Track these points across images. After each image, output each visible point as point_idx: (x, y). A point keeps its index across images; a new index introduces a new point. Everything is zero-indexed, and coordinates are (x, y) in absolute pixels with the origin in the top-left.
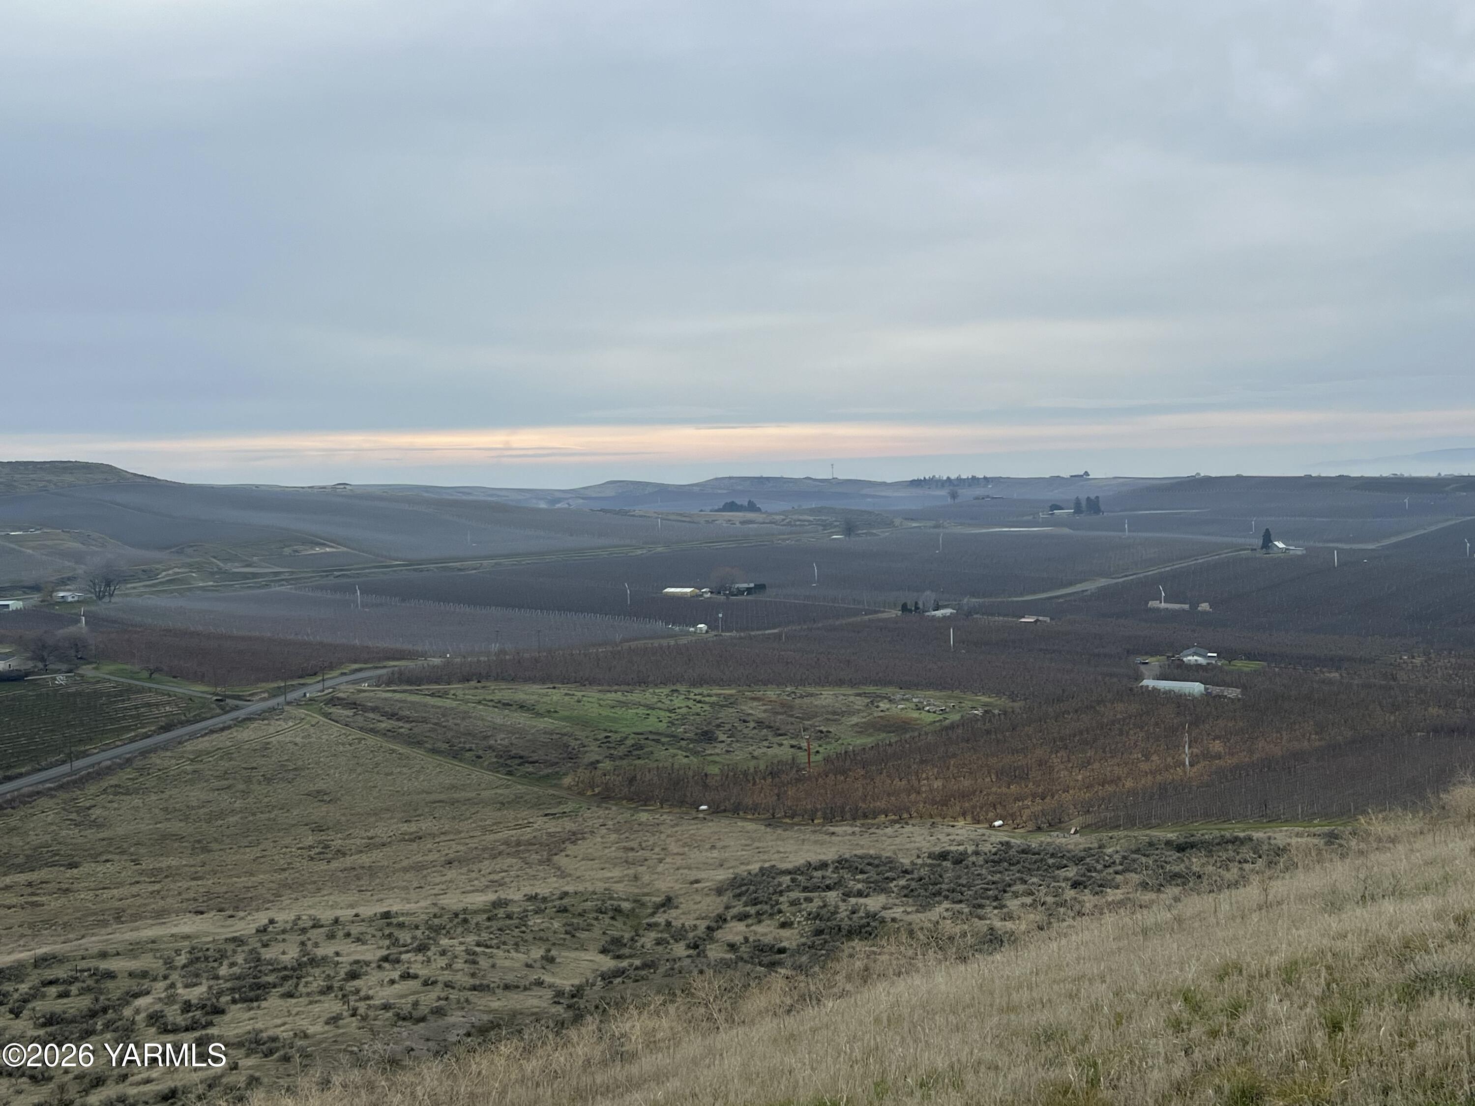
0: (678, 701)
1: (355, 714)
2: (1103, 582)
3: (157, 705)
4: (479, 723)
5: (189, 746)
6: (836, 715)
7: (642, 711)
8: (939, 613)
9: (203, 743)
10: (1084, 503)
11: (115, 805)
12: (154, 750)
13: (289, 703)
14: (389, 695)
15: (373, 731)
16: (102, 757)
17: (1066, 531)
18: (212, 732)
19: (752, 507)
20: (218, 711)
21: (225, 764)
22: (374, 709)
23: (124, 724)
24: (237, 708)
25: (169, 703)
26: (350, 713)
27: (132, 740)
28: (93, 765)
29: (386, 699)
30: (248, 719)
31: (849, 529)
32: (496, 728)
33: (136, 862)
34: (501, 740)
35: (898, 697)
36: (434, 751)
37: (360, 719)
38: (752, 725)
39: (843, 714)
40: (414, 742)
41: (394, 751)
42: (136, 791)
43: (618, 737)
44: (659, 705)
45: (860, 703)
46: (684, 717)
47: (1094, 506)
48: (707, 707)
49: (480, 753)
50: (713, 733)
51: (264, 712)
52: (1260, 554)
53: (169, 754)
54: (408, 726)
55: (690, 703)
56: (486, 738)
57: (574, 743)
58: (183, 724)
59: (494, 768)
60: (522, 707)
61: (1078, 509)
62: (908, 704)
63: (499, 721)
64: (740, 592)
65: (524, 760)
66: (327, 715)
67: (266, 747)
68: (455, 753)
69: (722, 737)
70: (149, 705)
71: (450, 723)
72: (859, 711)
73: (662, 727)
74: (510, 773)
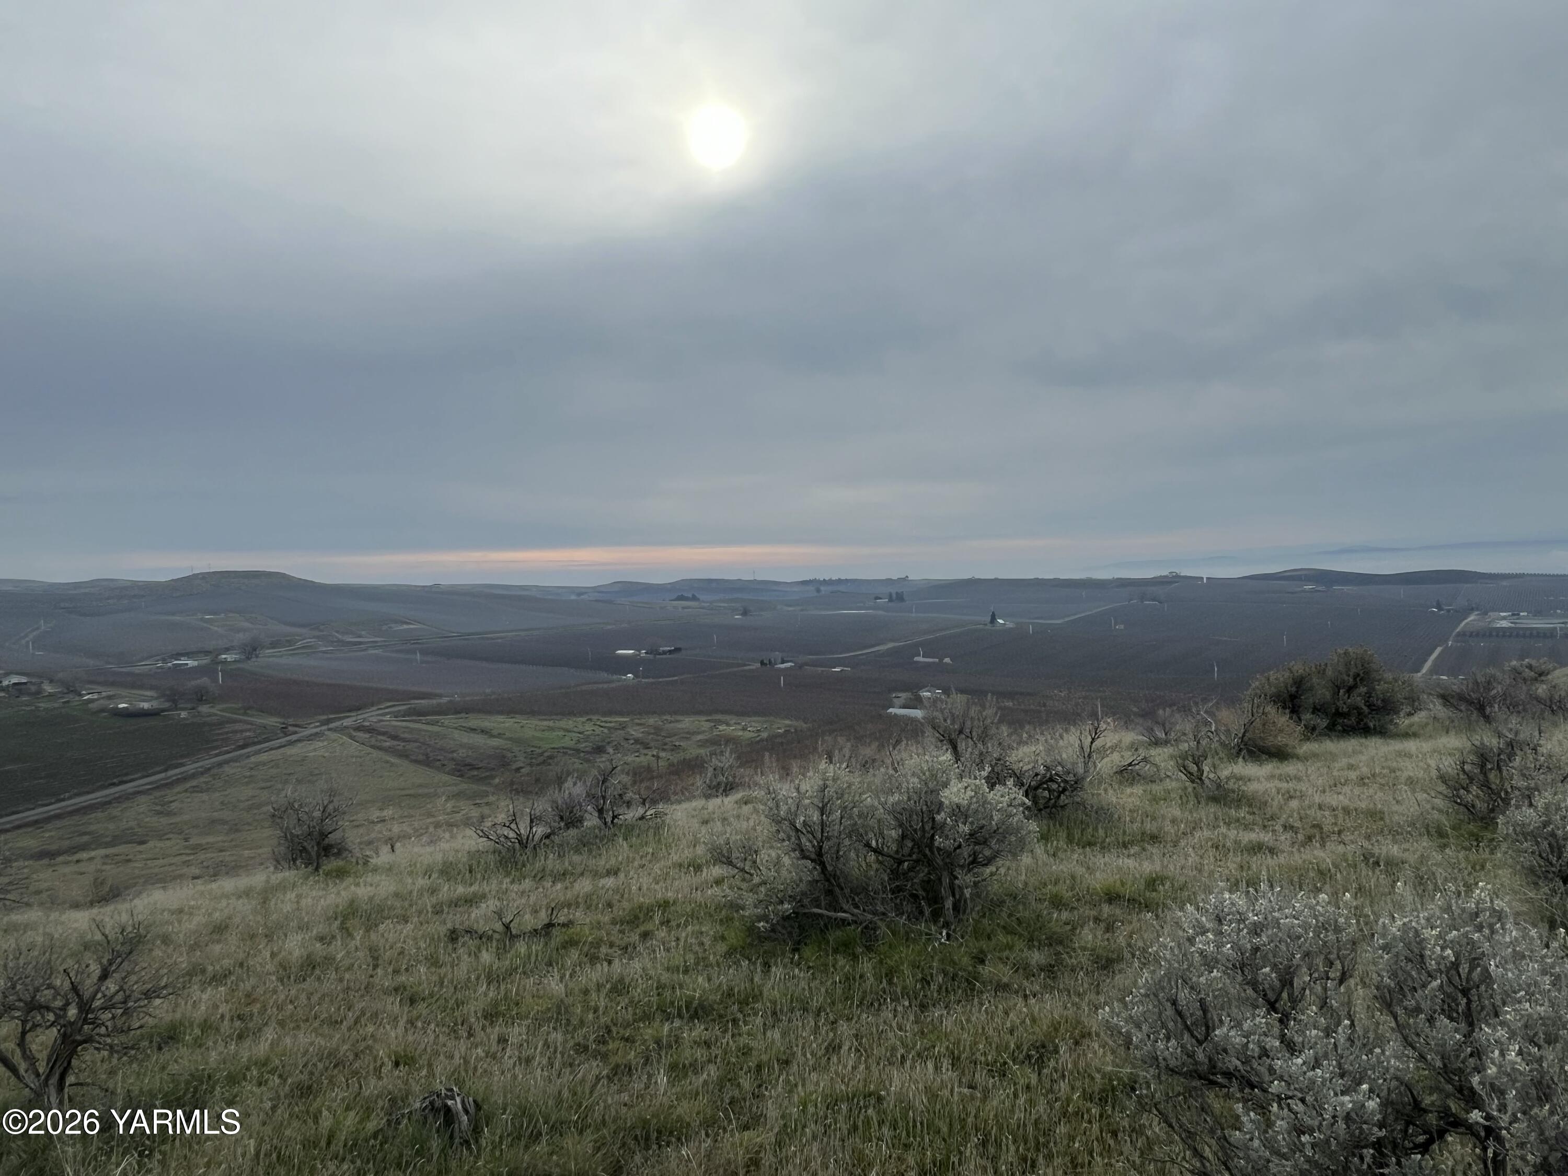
0: (589, 727)
1: (371, 737)
2: (890, 645)
3: (242, 731)
4: (451, 742)
5: (253, 759)
6: (690, 734)
7: (561, 733)
8: (783, 666)
9: (264, 757)
10: (894, 596)
11: (189, 800)
12: (227, 762)
13: (329, 730)
14: (399, 724)
15: (380, 748)
16: (190, 768)
17: (881, 612)
18: (272, 749)
19: (694, 598)
20: (281, 735)
21: (274, 771)
22: (384, 734)
23: (215, 744)
24: (296, 733)
25: (249, 730)
26: (367, 736)
27: (217, 755)
28: (182, 773)
29: (395, 726)
30: (299, 741)
31: (745, 613)
32: (462, 746)
33: (186, 840)
34: (462, 753)
35: (732, 722)
36: (416, 762)
37: (373, 740)
38: (632, 741)
39: (694, 733)
40: (404, 755)
41: (387, 762)
42: (207, 790)
43: (540, 751)
44: (575, 729)
45: (706, 726)
46: (588, 736)
47: (900, 597)
48: (606, 731)
49: (446, 762)
50: (604, 747)
51: (311, 735)
52: (989, 627)
53: (238, 764)
54: (403, 744)
55: (595, 728)
56: (453, 752)
57: (509, 755)
58: (255, 744)
59: (451, 773)
60: (483, 731)
61: (891, 600)
62: (739, 727)
63: (465, 740)
64: (664, 653)
65: (473, 767)
66: (352, 738)
67: (304, 759)
68: (427, 762)
69: (611, 750)
70: (236, 732)
71: (432, 743)
72: (704, 732)
73: (572, 744)
74: (461, 776)
